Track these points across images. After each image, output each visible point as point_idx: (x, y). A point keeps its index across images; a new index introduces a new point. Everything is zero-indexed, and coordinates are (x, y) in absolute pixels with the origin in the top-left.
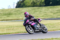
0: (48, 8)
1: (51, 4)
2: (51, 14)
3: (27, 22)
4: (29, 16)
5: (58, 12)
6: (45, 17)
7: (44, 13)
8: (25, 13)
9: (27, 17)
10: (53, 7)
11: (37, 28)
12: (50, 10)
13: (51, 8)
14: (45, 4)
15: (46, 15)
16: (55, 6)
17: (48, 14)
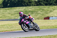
0: (6, 9)
1: (9, 6)
2: (9, 15)
3: (22, 21)
4: (23, 15)
5: (16, 13)
6: (3, 18)
7: (2, 14)
8: (20, 13)
9: (21, 16)
10: (11, 9)
11: (31, 26)
12: (8, 11)
13: (9, 9)
14: (3, 5)
15: (4, 16)
16: (13, 8)
17: (6, 15)
